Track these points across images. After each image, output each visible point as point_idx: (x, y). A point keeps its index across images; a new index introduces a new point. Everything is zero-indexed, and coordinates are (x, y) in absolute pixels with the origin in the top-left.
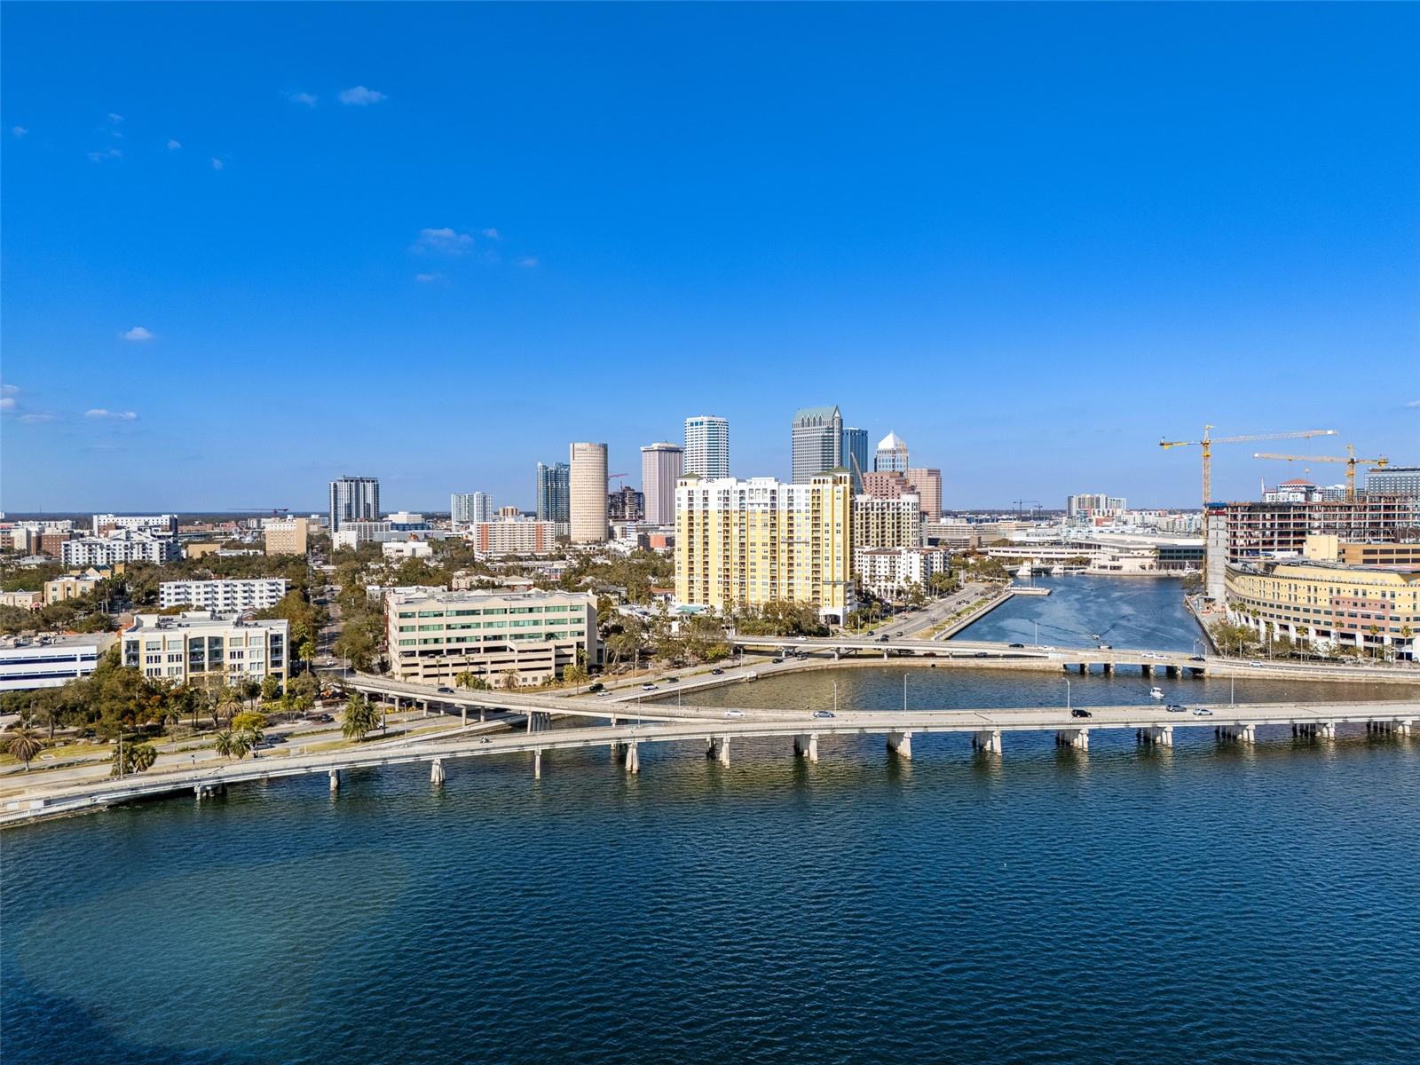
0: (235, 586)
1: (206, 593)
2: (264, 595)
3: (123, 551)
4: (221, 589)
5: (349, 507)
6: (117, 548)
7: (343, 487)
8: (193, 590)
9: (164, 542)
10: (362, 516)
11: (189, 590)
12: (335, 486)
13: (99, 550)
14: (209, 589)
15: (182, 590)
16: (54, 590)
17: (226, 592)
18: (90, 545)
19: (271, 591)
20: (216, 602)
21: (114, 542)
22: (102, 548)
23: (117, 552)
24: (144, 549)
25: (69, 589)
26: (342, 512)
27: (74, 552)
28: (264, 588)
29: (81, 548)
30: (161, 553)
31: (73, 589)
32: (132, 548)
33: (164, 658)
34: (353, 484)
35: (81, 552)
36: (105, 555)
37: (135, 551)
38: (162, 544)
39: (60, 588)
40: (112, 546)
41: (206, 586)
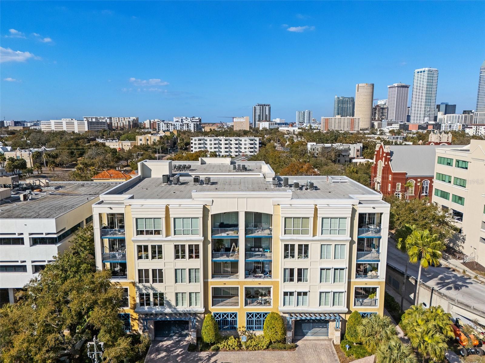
0: (231, 140)
1: (215, 144)
2: (247, 146)
3: (180, 127)
4: (223, 142)
5: (260, 116)
6: (177, 125)
7: (258, 108)
8: (208, 142)
9: (195, 123)
10: (264, 119)
11: (206, 142)
12: (255, 107)
13: (171, 126)
14: (217, 142)
15: (202, 142)
16: (141, 140)
17: (226, 144)
18: (167, 124)
19: (251, 144)
20: (221, 150)
21: (176, 123)
22: (172, 125)
23: (177, 127)
24: (188, 126)
25: (147, 140)
26: (257, 117)
27: (161, 127)
28: (247, 142)
29: (164, 125)
30: (194, 128)
31: (149, 140)
32: (183, 125)
33: (169, 251)
34: (261, 107)
35: (164, 127)
36: (173, 128)
37: (184, 127)
38: (195, 124)
39: (143, 140)
40: (175, 124)
41: (215, 140)
